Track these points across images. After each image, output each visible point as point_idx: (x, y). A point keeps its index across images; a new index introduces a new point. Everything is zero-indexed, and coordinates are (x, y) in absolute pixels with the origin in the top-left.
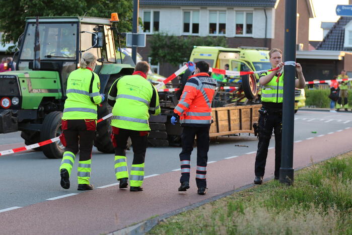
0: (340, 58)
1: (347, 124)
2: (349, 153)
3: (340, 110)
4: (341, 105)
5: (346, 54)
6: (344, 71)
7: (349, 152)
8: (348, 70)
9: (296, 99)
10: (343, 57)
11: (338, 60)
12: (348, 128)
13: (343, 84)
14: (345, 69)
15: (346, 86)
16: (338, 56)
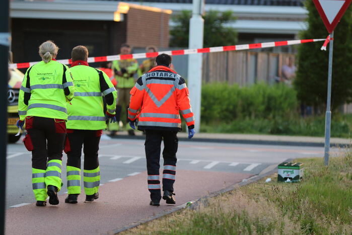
0: (117, 18)
1: (131, 164)
2: (134, 230)
3: (118, 133)
4: (121, 124)
5: (131, 9)
6: (128, 46)
7: (136, 227)
8: (137, 45)
9: (12, 109)
10: (125, 16)
11: (112, 23)
12: (136, 173)
13: (126, 75)
14: (129, 42)
15: (132, 80)
16: (112, 13)
